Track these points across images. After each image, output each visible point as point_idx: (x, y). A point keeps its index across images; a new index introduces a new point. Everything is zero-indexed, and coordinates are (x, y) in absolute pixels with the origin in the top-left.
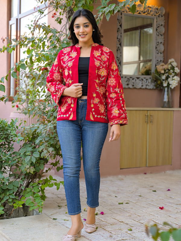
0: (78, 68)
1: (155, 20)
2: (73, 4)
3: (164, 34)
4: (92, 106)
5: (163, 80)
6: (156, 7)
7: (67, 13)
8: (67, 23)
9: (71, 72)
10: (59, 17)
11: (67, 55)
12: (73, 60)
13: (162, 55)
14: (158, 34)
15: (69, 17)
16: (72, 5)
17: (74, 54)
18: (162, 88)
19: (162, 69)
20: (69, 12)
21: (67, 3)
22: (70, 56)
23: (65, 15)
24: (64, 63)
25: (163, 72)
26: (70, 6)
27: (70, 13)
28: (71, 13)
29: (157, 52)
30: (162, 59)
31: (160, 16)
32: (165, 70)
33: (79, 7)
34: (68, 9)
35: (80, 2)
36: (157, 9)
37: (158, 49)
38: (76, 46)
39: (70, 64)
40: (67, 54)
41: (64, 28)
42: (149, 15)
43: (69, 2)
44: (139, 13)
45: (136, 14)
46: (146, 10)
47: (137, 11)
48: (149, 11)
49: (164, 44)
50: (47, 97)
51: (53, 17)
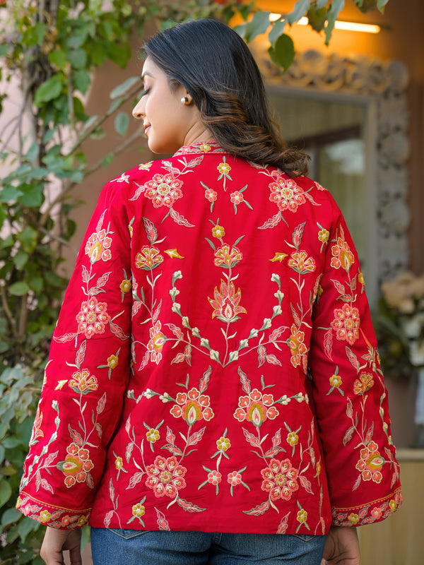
1: (372, 111)
2: (50, 38)
3: (408, 162)
5: (412, 339)
6: (374, 60)
7: (27, 74)
8: (23, 111)
13: (403, 242)
14: (384, 161)
15: (33, 89)
16: (46, 41)
18: (406, 370)
19: (405, 298)
20: (32, 68)
23: (15, 81)
25: (408, 306)
26: (38, 47)
27: (36, 76)
28: (40, 73)
29: (384, 231)
30: (403, 258)
31: (391, 96)
32: (416, 302)
33: (72, 49)
34: (29, 57)
35: (78, 32)
36: (378, 69)
37: (387, 218)
41: (13, 133)
42: (348, 93)
43: (34, 29)
44: (311, 83)
45: (300, 85)
46: (335, 73)
47: (303, 76)
48: (349, 77)
49: (408, 202)
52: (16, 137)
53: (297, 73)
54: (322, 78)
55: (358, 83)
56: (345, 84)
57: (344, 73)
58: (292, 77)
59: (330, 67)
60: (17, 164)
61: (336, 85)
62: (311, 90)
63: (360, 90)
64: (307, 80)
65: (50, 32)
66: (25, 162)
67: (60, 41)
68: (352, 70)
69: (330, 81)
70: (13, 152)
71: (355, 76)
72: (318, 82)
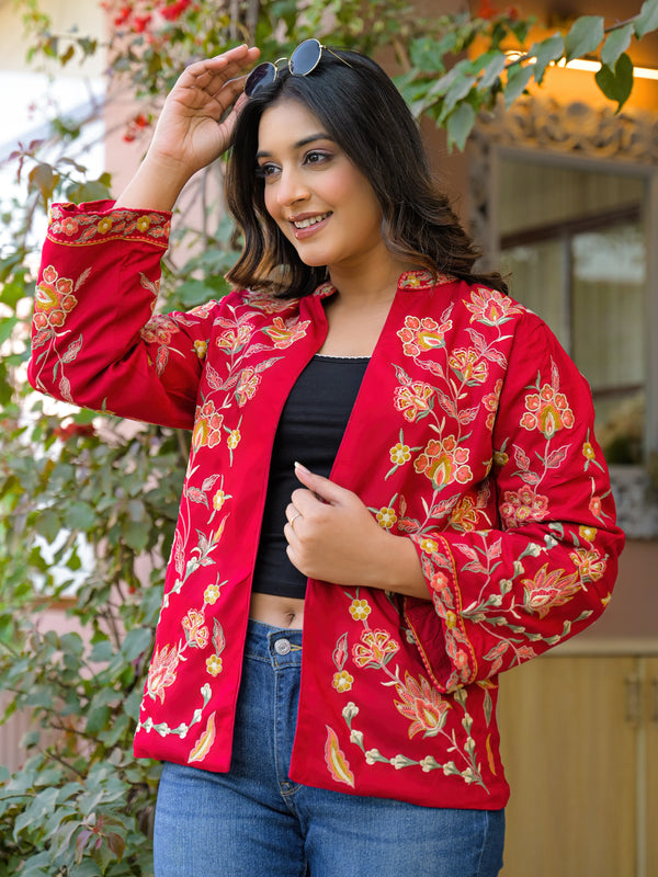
8: (208, 170)
41: (193, 201)
42: (626, 161)
44: (577, 148)
45: (561, 150)
46: (608, 133)
47: (567, 137)
48: (627, 139)
50: (91, 597)
51: (129, 139)
52: (198, 208)
53: (558, 134)
54: (591, 140)
55: (638, 148)
56: (621, 149)
57: (620, 133)
58: (552, 138)
59: (602, 127)
60: (199, 247)
61: (610, 149)
62: (576, 156)
63: (640, 157)
64: (571, 143)
66: (211, 242)
68: (630, 129)
69: (601, 145)
70: (193, 231)
71: (634, 138)
72: (586, 145)
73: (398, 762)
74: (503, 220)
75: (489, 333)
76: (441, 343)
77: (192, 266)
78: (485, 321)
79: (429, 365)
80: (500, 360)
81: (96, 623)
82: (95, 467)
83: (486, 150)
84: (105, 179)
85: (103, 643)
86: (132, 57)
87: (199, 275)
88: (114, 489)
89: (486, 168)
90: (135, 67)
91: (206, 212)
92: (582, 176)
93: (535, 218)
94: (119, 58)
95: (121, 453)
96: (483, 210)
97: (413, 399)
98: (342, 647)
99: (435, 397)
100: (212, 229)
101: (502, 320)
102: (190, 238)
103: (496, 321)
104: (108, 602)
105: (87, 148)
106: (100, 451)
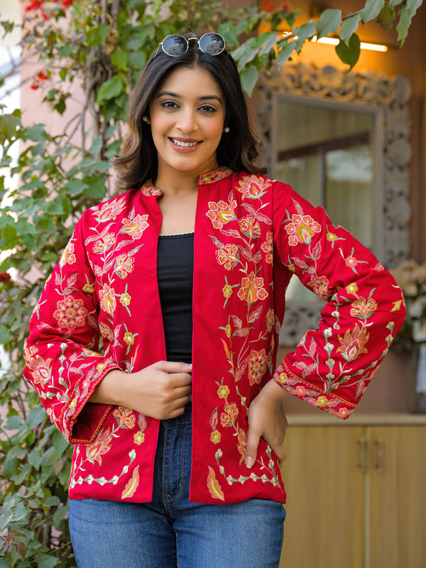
0: (159, 281)
1: (380, 120)
2: (111, 39)
3: (409, 165)
4: (216, 437)
5: (414, 319)
6: (382, 75)
7: (89, 74)
8: (86, 108)
9: (126, 299)
10: (57, 87)
11: (110, 231)
12: (136, 250)
13: (405, 234)
14: (390, 164)
15: (95, 87)
16: (108, 43)
17: (137, 226)
18: (408, 345)
19: (409, 282)
20: (94, 68)
21: (88, 35)
22: (122, 231)
23: (78, 81)
24: (97, 259)
25: (412, 290)
26: (100, 47)
27: (98, 75)
28: (102, 73)
29: (389, 224)
30: (405, 248)
31: (396, 106)
32: (419, 286)
33: (132, 51)
34: (91, 58)
35: (137, 35)
36: (386, 83)
37: (391, 213)
38: (146, 191)
39: (124, 266)
40: (108, 228)
41: (76, 129)
42: (360, 103)
43: (97, 30)
44: (329, 95)
45: (319, 96)
46: (349, 86)
47: (322, 88)
48: (361, 90)
49: (409, 199)
50: (7, 387)
51: (35, 88)
52: (79, 132)
53: (316, 86)
54: (337, 90)
55: (368, 96)
56: (357, 96)
57: (357, 86)
58: (312, 89)
59: (345, 81)
60: (80, 158)
61: (350, 96)
62: (328, 100)
63: (370, 101)
64: (325, 92)
65: (112, 34)
66: (87, 155)
67: (120, 44)
68: (363, 83)
69: (344, 94)
70: (76, 148)
71: (366, 89)
72: (334, 94)
73: (242, 479)
74: (280, 142)
75: (255, 204)
76: (233, 217)
77: (74, 171)
78: (251, 196)
79: (231, 232)
80: (266, 220)
81: (10, 404)
82: (10, 301)
83: (269, 96)
84: (17, 113)
85: (15, 417)
86: (36, 34)
87: (79, 176)
88: (23, 316)
89: (270, 108)
90: (38, 41)
91: (84, 135)
92: (333, 113)
93: (302, 141)
94: (28, 35)
95: (27, 293)
96: (267, 135)
97: (227, 256)
98: (215, 416)
99: (239, 251)
100: (88, 146)
101: (261, 194)
102: (74, 152)
103: (257, 196)
104: (19, 390)
105: (8, 93)
106: (14, 292)
